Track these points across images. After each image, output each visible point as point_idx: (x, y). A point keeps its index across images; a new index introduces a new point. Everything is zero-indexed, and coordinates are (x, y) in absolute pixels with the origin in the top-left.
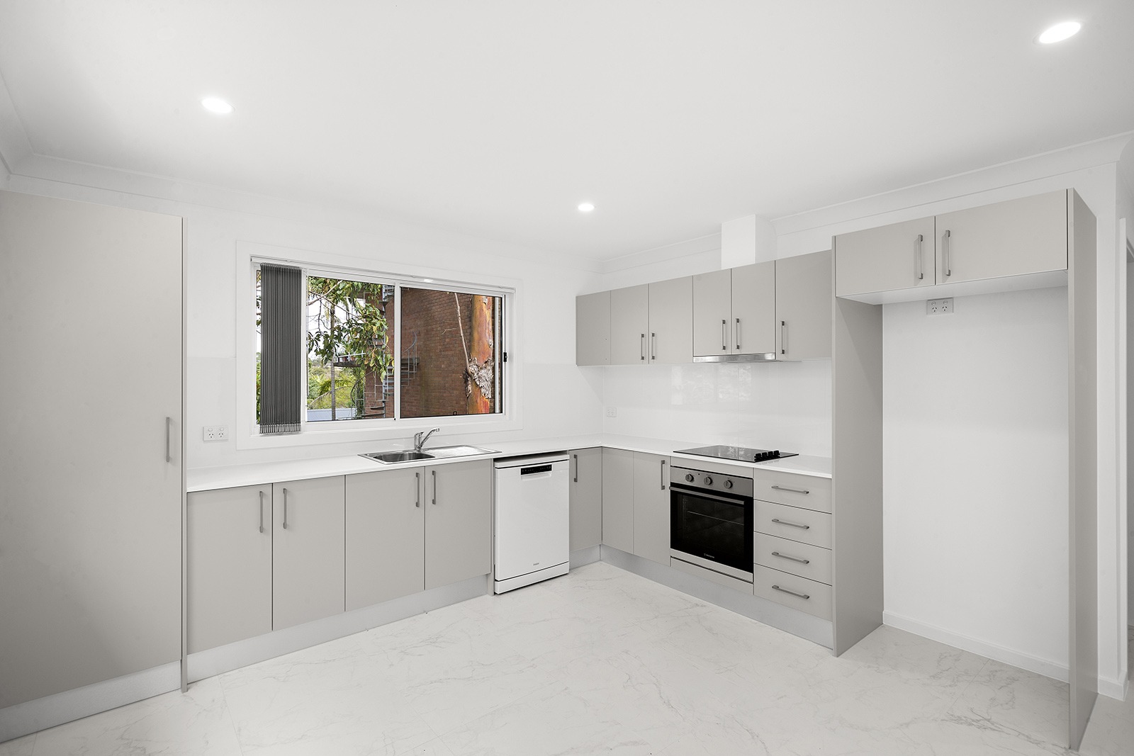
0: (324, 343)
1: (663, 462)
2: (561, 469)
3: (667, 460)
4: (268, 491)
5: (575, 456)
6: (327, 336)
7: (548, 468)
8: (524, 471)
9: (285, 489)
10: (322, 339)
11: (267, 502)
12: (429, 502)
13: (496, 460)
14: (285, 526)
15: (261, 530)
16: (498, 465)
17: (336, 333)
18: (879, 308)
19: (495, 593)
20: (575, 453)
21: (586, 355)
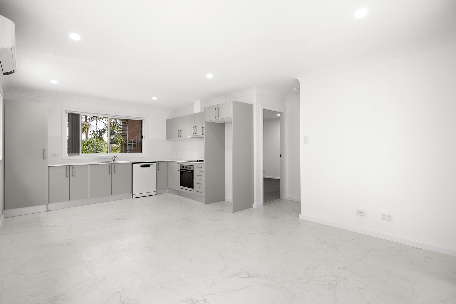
0: (99, 134)
1: (179, 164)
2: (153, 167)
3: (179, 163)
4: (68, 167)
5: (159, 163)
6: (100, 132)
7: (149, 166)
8: (141, 166)
9: (73, 167)
10: (98, 133)
11: (68, 170)
12: (113, 173)
13: (133, 163)
14: (73, 176)
15: (67, 176)
16: (133, 164)
17: (103, 131)
18: (224, 123)
19: (133, 198)
20: (158, 162)
21: (169, 136)
